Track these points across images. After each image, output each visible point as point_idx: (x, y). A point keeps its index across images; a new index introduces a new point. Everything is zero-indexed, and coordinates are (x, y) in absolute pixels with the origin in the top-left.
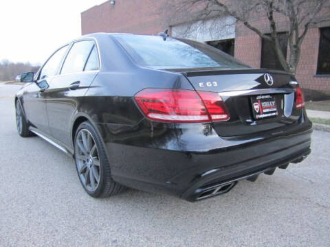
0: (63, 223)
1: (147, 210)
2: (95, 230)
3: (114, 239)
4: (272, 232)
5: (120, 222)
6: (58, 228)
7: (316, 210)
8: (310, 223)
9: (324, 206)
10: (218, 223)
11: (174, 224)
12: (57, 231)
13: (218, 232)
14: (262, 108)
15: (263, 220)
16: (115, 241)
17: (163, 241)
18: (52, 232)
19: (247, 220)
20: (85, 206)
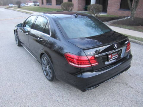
0: (39, 93)
1: (68, 87)
2: (51, 95)
3: (57, 100)
4: (111, 99)
5: (59, 92)
6: (38, 94)
7: (129, 89)
8: (125, 95)
9: (132, 87)
10: (93, 94)
11: (78, 94)
12: (38, 95)
13: (92, 98)
14: (112, 56)
15: (109, 93)
16: (58, 101)
17: (73, 101)
18: (36, 96)
19: (103, 93)
20: (46, 84)
